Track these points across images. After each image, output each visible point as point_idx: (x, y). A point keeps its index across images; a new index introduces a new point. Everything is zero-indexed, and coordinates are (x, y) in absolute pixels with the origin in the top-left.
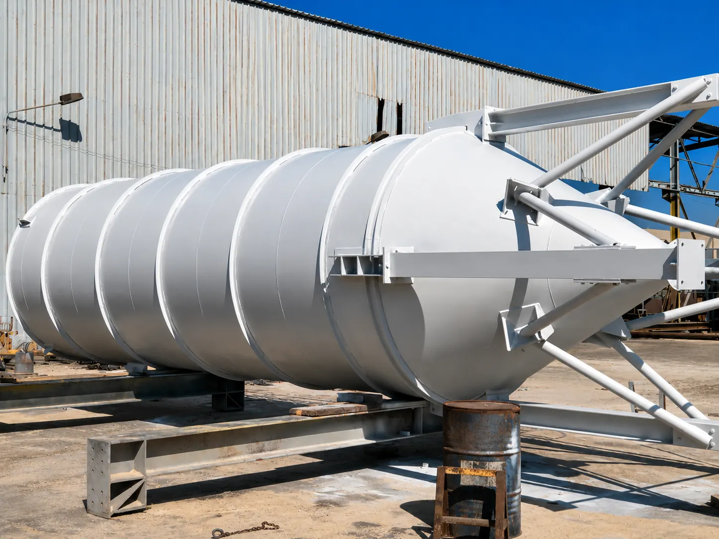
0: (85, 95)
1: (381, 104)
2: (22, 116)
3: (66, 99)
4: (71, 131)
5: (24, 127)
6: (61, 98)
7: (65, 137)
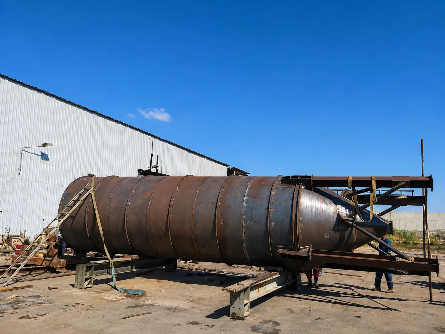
0: (53, 145)
1: (152, 155)
2: (26, 149)
3: (44, 145)
4: (44, 157)
5: (30, 155)
6: (43, 144)
7: (42, 159)
